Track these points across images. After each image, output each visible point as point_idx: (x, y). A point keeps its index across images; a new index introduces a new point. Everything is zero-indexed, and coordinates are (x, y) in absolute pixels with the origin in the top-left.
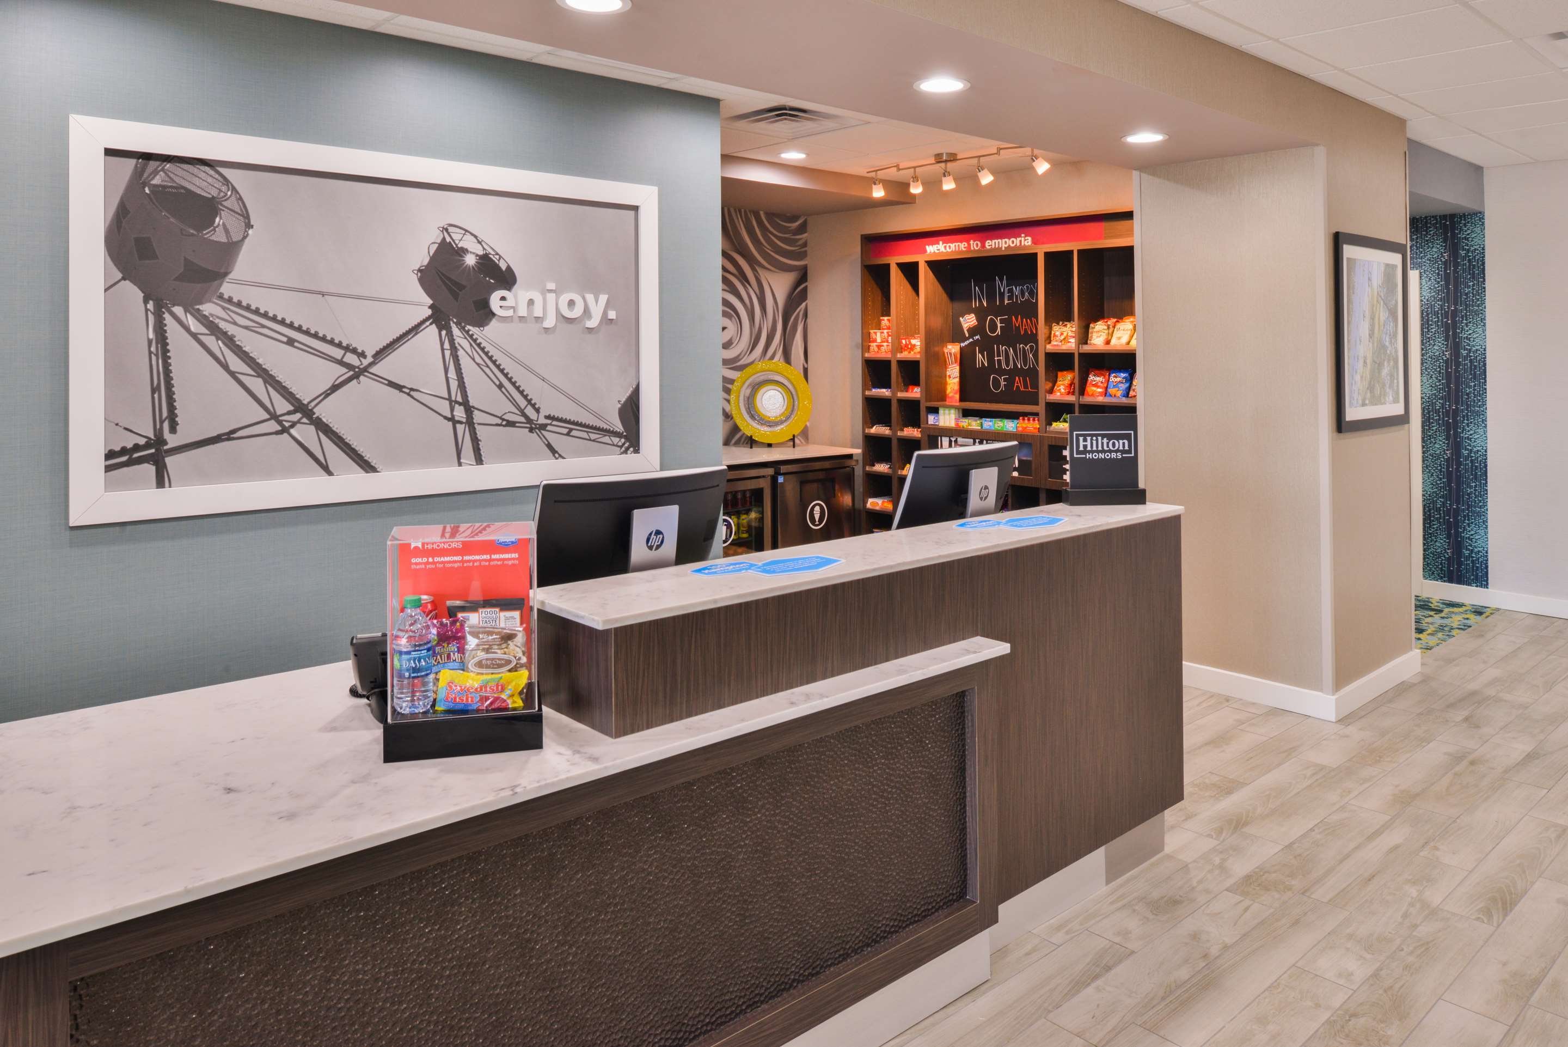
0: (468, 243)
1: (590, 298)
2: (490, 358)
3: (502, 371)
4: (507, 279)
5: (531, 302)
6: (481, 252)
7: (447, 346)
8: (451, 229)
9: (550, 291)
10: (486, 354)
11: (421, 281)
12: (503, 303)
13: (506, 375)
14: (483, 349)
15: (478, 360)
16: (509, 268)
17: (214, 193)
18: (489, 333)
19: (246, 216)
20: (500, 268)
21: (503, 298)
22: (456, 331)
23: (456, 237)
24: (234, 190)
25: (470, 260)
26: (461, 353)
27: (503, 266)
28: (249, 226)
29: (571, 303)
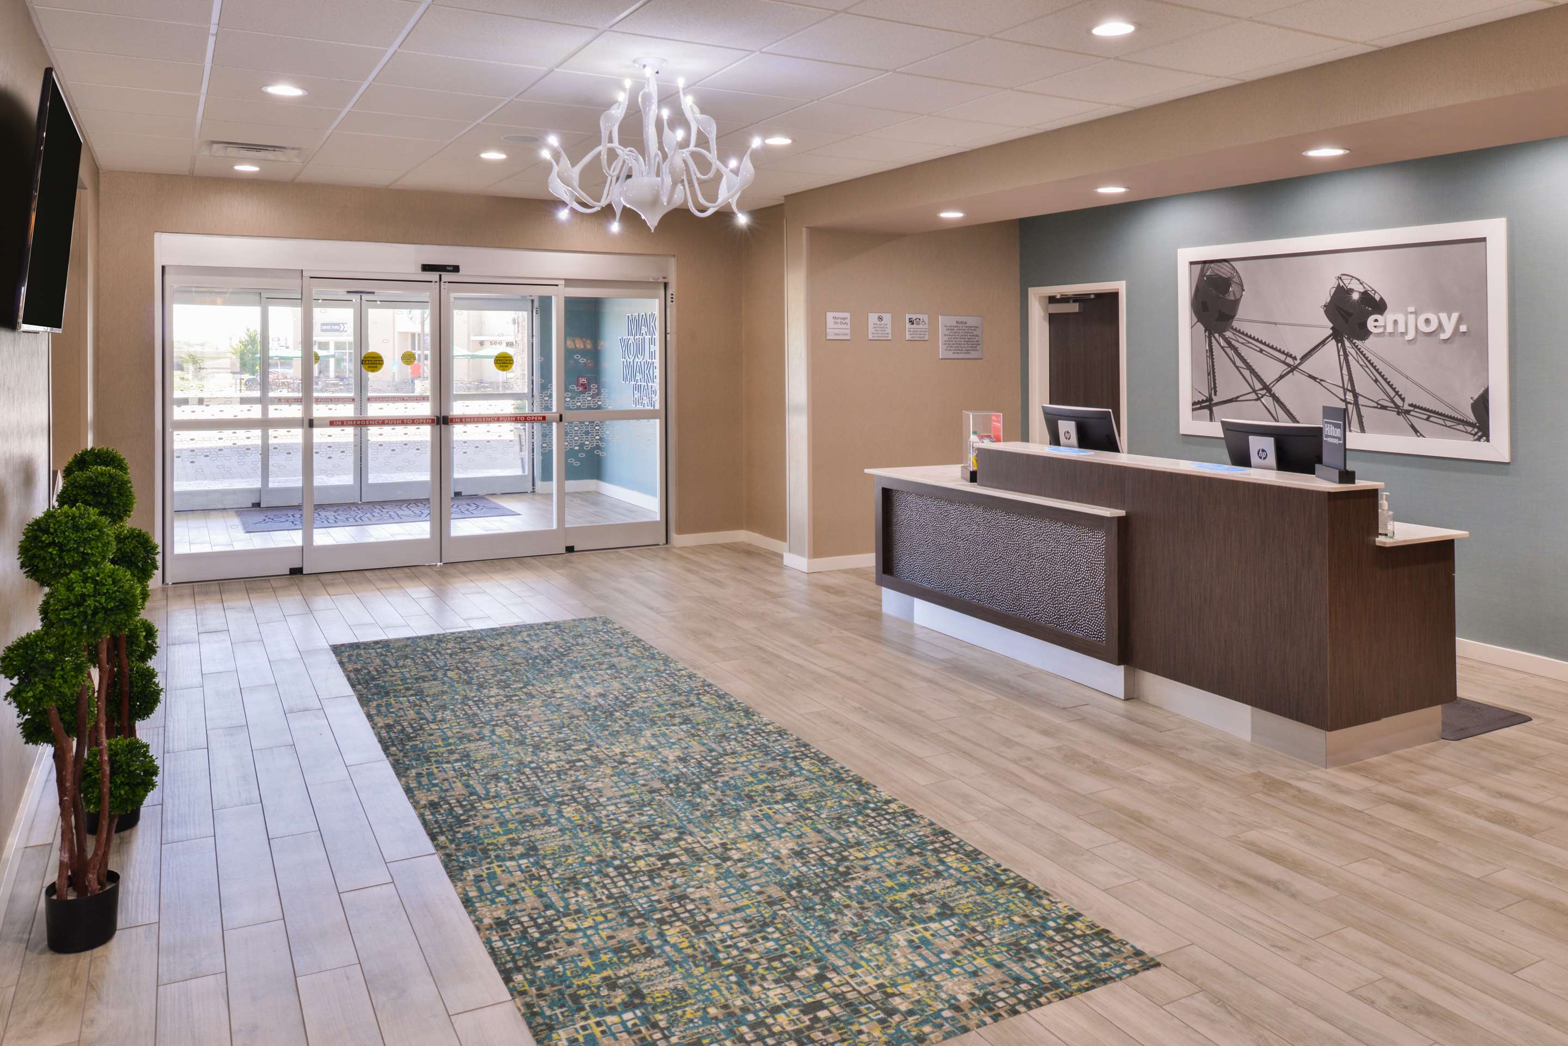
0: (1354, 285)
1: (1443, 316)
2: (1369, 361)
3: (1377, 370)
4: (1380, 307)
5: (1396, 322)
6: (1362, 290)
7: (1341, 353)
8: (1343, 277)
9: (1411, 313)
10: (1367, 358)
11: (1325, 312)
12: (1376, 324)
13: (1380, 373)
14: (1364, 355)
15: (1362, 363)
16: (1381, 299)
17: (1229, 275)
18: (1368, 345)
19: (1242, 286)
20: (1375, 300)
21: (1376, 321)
22: (1347, 344)
23: (1346, 282)
24: (1237, 272)
25: (1356, 296)
26: (1350, 358)
27: (1377, 298)
28: (1243, 290)
29: (1427, 321)
